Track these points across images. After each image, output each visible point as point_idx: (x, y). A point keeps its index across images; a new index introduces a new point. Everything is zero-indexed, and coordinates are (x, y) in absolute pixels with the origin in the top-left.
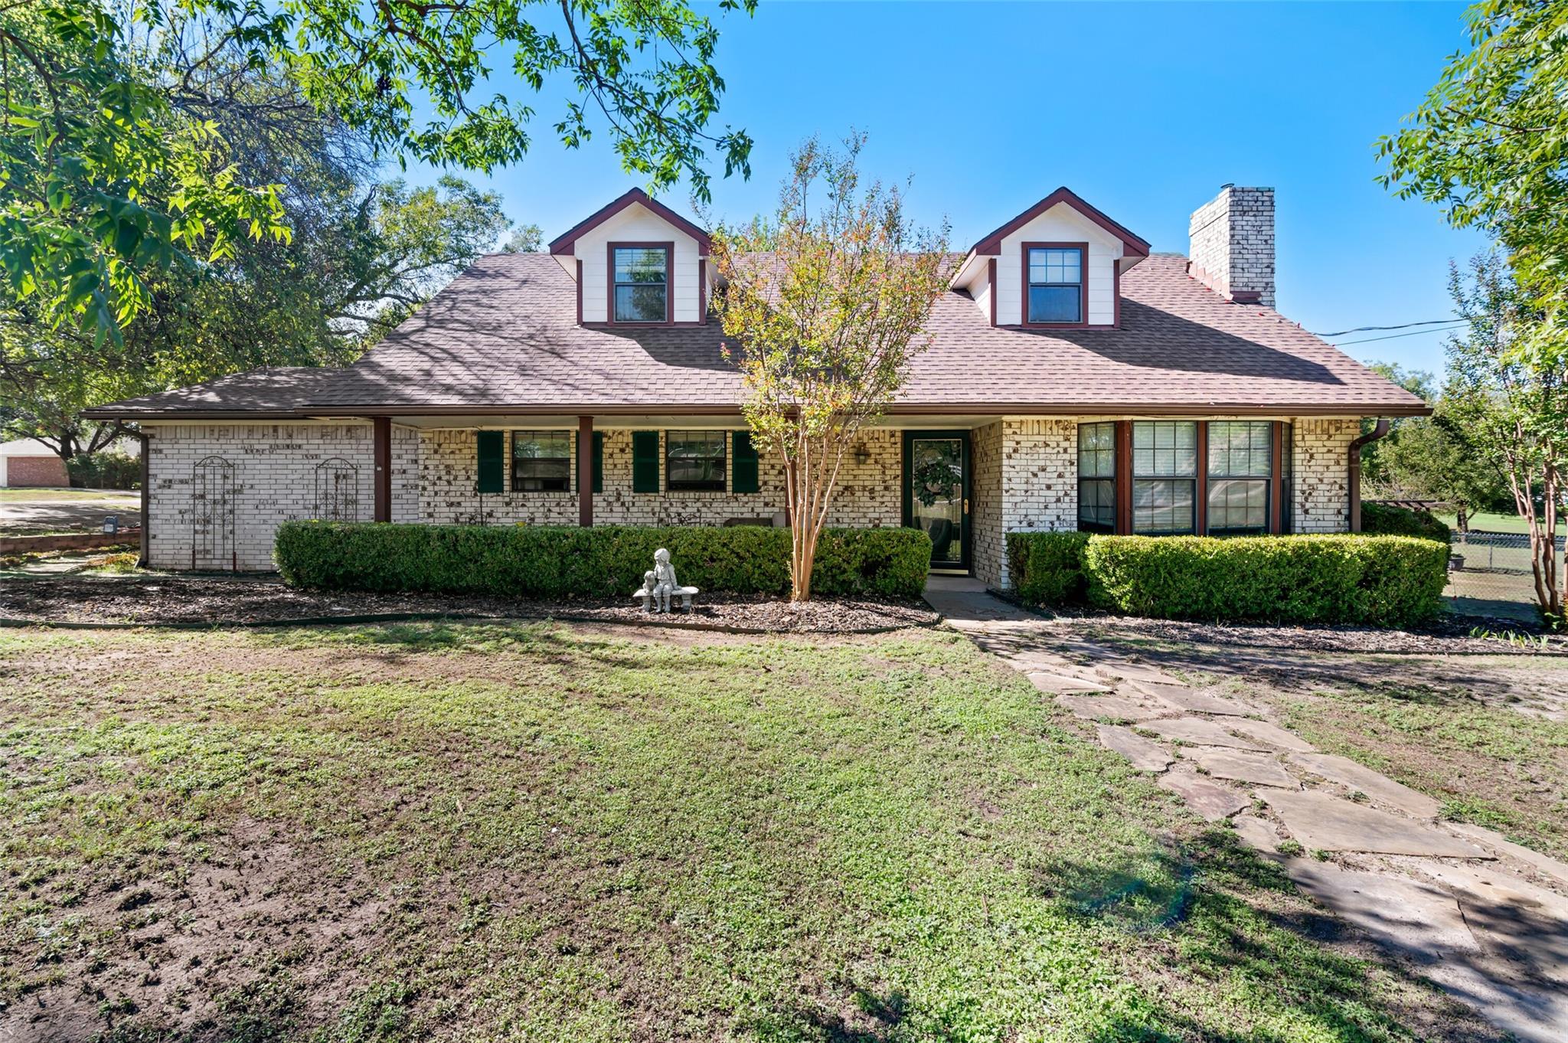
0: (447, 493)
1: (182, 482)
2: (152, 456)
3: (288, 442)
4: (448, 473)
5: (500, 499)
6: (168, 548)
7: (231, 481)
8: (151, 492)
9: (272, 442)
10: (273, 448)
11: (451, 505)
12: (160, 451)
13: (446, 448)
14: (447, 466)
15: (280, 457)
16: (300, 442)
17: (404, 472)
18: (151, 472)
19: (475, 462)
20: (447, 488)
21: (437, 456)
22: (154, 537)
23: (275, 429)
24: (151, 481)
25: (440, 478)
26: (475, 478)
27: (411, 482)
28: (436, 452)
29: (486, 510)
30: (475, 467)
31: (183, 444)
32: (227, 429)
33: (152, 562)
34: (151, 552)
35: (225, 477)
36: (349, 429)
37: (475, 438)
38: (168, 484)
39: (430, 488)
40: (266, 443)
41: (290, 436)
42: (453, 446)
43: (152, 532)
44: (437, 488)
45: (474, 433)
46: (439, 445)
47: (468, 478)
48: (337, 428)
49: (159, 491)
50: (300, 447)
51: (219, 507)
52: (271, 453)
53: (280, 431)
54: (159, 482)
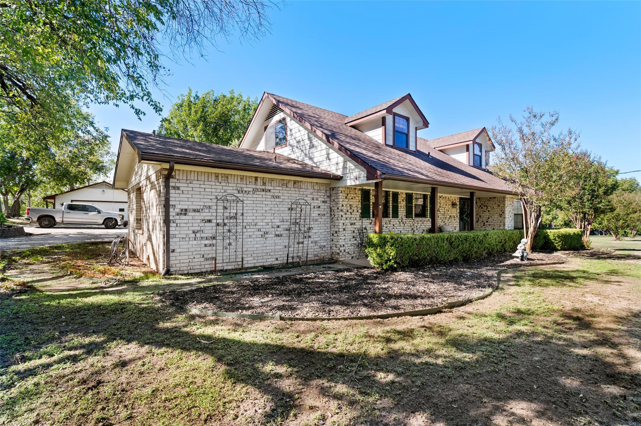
0: (350, 218)
1: (194, 211)
2: (172, 191)
3: (263, 187)
4: (351, 208)
5: (368, 221)
6: (184, 258)
7: (228, 211)
8: (171, 218)
9: (254, 187)
10: (255, 191)
11: (352, 224)
12: (178, 188)
13: (350, 196)
14: (350, 205)
15: (259, 196)
16: (270, 188)
17: (319, 207)
18: (171, 203)
19: (360, 203)
20: (350, 216)
21: (347, 200)
22: (173, 251)
23: (256, 178)
24: (171, 210)
25: (348, 211)
26: (360, 211)
27: (322, 212)
28: (346, 198)
29: (364, 226)
30: (360, 206)
31: (195, 184)
32: (227, 176)
33: (172, 269)
34: (171, 262)
35: (225, 208)
36: (295, 182)
37: (360, 192)
38: (184, 212)
39: (344, 216)
40: (250, 187)
41: (264, 184)
42: (352, 195)
43: (172, 248)
44: (347, 216)
45: (360, 190)
46: (347, 194)
47: (358, 211)
48: (289, 181)
49: (177, 217)
50: (270, 191)
51: (220, 228)
52: (253, 194)
53: (259, 180)
54: (177, 210)
